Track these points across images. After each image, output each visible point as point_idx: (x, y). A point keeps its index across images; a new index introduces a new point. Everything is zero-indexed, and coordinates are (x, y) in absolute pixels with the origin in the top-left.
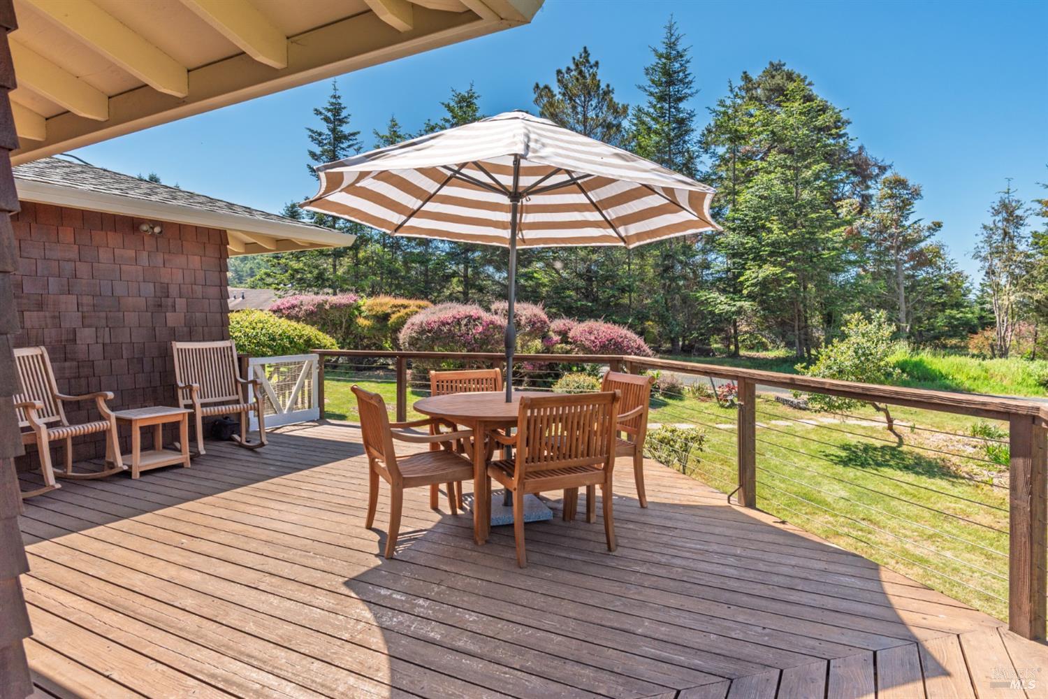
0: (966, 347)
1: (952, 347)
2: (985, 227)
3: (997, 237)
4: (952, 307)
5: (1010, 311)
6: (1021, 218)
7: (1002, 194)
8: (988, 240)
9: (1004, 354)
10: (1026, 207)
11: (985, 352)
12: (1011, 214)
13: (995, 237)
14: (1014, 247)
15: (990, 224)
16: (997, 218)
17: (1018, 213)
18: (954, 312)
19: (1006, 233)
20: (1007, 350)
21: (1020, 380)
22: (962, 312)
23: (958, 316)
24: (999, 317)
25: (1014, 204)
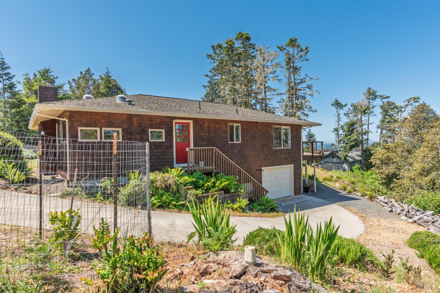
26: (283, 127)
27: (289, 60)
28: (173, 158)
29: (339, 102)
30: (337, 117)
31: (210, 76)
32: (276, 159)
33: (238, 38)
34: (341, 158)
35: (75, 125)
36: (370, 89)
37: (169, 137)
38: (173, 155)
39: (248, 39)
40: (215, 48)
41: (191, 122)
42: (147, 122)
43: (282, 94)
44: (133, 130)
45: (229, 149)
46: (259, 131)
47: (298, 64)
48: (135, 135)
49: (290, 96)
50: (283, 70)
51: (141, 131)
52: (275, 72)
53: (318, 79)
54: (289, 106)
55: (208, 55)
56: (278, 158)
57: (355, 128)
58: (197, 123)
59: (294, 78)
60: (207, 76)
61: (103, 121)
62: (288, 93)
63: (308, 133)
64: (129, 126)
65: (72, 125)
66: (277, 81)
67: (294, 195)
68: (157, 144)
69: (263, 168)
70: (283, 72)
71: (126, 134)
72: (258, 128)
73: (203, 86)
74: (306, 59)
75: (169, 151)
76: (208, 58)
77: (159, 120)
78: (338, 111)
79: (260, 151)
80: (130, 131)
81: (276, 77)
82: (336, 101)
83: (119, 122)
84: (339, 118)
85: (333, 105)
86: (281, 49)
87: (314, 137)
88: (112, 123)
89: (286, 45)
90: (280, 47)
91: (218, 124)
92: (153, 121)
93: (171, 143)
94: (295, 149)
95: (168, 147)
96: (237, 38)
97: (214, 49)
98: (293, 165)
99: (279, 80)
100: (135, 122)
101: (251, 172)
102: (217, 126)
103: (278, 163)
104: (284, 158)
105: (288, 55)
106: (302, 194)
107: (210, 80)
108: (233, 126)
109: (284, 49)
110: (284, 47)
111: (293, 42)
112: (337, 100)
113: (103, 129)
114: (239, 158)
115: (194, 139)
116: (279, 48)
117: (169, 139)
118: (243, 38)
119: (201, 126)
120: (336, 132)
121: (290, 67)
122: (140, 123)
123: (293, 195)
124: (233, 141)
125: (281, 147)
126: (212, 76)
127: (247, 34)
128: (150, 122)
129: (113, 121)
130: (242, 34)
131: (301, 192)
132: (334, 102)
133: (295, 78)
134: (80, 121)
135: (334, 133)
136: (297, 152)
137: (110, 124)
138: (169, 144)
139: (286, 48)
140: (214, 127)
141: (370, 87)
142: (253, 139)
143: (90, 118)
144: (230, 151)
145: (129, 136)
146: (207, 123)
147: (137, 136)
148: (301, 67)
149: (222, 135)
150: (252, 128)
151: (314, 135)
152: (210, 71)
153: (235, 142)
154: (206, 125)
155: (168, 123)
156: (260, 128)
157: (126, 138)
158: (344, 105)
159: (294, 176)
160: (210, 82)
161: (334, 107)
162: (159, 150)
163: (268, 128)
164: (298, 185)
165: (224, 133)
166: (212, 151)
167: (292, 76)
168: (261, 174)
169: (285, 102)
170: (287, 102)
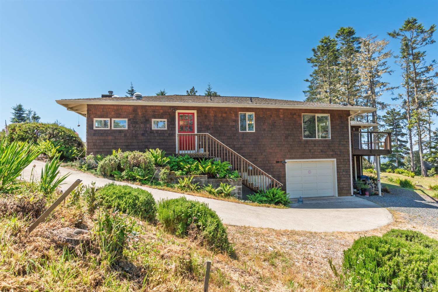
26: (317, 115)
27: (407, 47)
28: (175, 145)
31: (310, 80)
32: (308, 151)
33: (339, 35)
35: (91, 117)
37: (171, 126)
38: (175, 142)
39: (351, 33)
40: (316, 50)
41: (195, 112)
42: (151, 113)
43: (394, 88)
44: (137, 120)
45: (240, 138)
46: (280, 120)
47: (419, 49)
48: (139, 124)
49: (409, 90)
50: (399, 59)
51: (145, 121)
52: (384, 63)
54: (409, 102)
55: (308, 59)
56: (310, 150)
58: (201, 113)
59: (414, 67)
60: (307, 81)
61: (113, 113)
62: (406, 86)
64: (134, 117)
65: (89, 117)
66: (386, 73)
67: (339, 196)
68: (159, 132)
69: (286, 161)
70: (398, 63)
71: (131, 124)
72: (279, 117)
73: (304, 92)
74: (432, 41)
75: (171, 138)
76: (309, 62)
77: (162, 111)
79: (283, 141)
80: (135, 120)
81: (387, 68)
83: (125, 113)
86: (394, 35)
88: (120, 114)
89: (402, 30)
90: (392, 33)
91: (226, 113)
92: (156, 112)
93: (173, 131)
94: (338, 140)
95: (170, 135)
96: (337, 35)
97: (315, 52)
98: (335, 160)
99: (389, 72)
100: (140, 113)
101: (269, 163)
102: (224, 115)
103: (311, 156)
104: (320, 151)
105: (405, 40)
106: (352, 196)
107: (310, 84)
108: (245, 115)
109: (398, 34)
110: (397, 32)
111: (411, 24)
113: (113, 119)
114: (252, 147)
115: (198, 128)
116: (390, 34)
117: (172, 128)
118: (345, 33)
119: (206, 116)
121: (409, 54)
122: (144, 114)
123: (337, 195)
124: (245, 130)
125: (315, 137)
126: (313, 80)
127: (349, 28)
128: (153, 113)
129: (121, 113)
130: (344, 30)
131: (351, 193)
133: (416, 66)
134: (96, 114)
136: (343, 144)
137: (118, 116)
138: (172, 132)
139: (401, 33)
140: (221, 116)
142: (272, 129)
143: (103, 111)
144: (241, 140)
145: (134, 125)
146: (213, 113)
147: (141, 125)
148: (424, 52)
149: (231, 124)
150: (271, 116)
152: (311, 76)
153: (247, 131)
154: (212, 114)
155: (170, 114)
156: (282, 116)
157: (132, 126)
159: (337, 172)
160: (310, 87)
162: (162, 138)
163: (295, 116)
164: (345, 184)
165: (234, 122)
166: (205, 137)
167: (411, 64)
168: (285, 166)
169: (402, 98)
170: (406, 98)
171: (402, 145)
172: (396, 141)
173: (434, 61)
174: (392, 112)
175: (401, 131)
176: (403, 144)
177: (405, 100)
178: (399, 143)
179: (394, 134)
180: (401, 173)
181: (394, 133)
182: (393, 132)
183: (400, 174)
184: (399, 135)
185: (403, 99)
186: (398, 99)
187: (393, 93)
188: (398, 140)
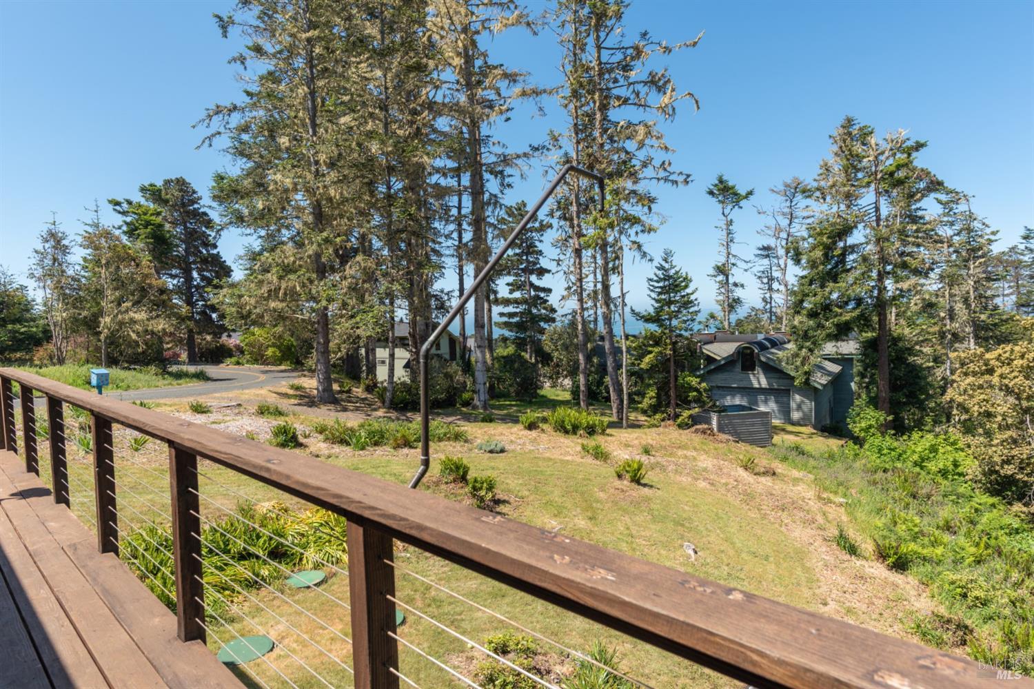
0: (31, 360)
1: (16, 360)
2: (36, 252)
3: (48, 262)
4: (14, 322)
5: (64, 326)
6: (67, 247)
7: (49, 225)
8: (41, 263)
9: (61, 361)
10: (71, 238)
11: (45, 362)
12: (59, 242)
13: (46, 261)
14: (63, 271)
15: (40, 248)
16: (47, 245)
17: (65, 242)
18: (18, 326)
19: (55, 260)
20: (64, 359)
21: (71, 381)
22: (25, 326)
23: (23, 330)
24: (56, 332)
25: (60, 235)
29: (730, 184)
30: (725, 233)
34: (793, 378)
36: (849, 122)
49: (580, 121)
53: (695, 44)
57: (853, 249)
62: (572, 106)
63: (661, 268)
78: (726, 212)
82: (721, 181)
84: (728, 234)
85: (711, 193)
87: (686, 287)
112: (725, 178)
120: (721, 278)
132: (716, 185)
135: (713, 282)
141: (850, 115)
151: (687, 280)
158: (743, 193)
161: (715, 200)
169: (560, 147)
170: (569, 146)
171: (538, 297)
172: (527, 288)
173: (644, 35)
174: (520, 209)
175: (539, 263)
176: (542, 295)
177: (566, 154)
178: (533, 293)
179: (522, 269)
180: (569, 427)
181: (523, 266)
182: (522, 264)
183: (567, 432)
184: (531, 272)
185: (562, 152)
186: (548, 149)
187: (541, 109)
188: (532, 285)
